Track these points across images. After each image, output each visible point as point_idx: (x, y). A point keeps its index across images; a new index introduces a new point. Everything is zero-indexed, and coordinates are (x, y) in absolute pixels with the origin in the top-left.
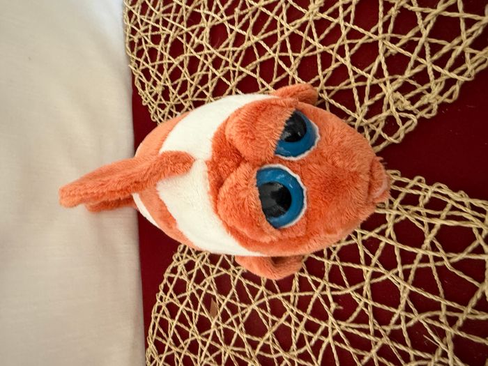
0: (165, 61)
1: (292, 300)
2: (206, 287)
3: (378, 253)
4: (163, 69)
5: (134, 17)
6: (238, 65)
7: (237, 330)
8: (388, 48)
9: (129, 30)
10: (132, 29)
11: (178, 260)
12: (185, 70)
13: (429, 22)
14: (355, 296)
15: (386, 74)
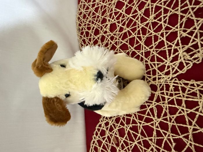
0: (92, 37)
4: (91, 40)
6: (120, 39)
8: (182, 34)
9: (78, 24)
10: (79, 24)
12: (99, 41)
13: (200, 24)
15: (180, 44)
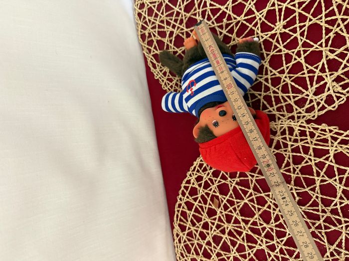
0: (171, 50)
1: (271, 196)
2: (212, 191)
3: (324, 170)
5: (143, 17)
7: (235, 215)
8: (329, 55)
9: (140, 27)
11: (190, 175)
14: (311, 193)
15: (327, 70)
